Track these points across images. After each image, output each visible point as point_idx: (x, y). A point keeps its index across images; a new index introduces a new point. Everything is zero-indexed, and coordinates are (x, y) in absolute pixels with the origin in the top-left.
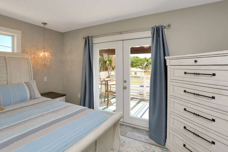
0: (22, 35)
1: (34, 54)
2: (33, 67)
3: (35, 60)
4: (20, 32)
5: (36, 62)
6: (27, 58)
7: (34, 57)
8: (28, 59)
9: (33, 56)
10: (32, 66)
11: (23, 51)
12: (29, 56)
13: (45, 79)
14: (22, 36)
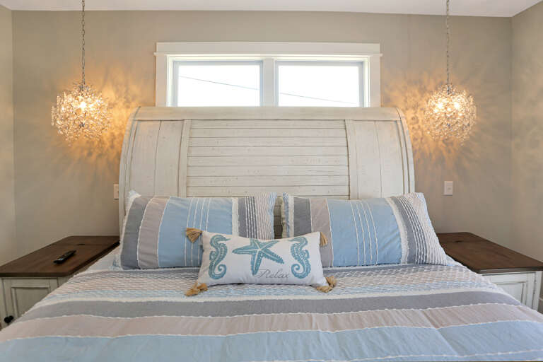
0: (381, 55)
1: (415, 108)
2: (413, 147)
3: (416, 126)
4: (377, 47)
5: (420, 132)
6: (396, 121)
7: (413, 119)
8: (399, 123)
9: (410, 114)
10: (409, 147)
11: (387, 101)
12: (402, 114)
13: (448, 187)
14: (381, 58)
